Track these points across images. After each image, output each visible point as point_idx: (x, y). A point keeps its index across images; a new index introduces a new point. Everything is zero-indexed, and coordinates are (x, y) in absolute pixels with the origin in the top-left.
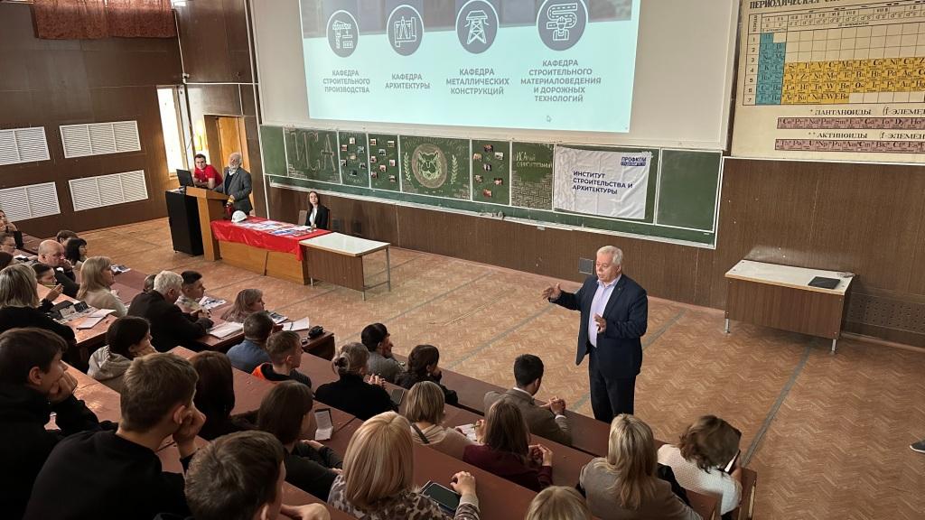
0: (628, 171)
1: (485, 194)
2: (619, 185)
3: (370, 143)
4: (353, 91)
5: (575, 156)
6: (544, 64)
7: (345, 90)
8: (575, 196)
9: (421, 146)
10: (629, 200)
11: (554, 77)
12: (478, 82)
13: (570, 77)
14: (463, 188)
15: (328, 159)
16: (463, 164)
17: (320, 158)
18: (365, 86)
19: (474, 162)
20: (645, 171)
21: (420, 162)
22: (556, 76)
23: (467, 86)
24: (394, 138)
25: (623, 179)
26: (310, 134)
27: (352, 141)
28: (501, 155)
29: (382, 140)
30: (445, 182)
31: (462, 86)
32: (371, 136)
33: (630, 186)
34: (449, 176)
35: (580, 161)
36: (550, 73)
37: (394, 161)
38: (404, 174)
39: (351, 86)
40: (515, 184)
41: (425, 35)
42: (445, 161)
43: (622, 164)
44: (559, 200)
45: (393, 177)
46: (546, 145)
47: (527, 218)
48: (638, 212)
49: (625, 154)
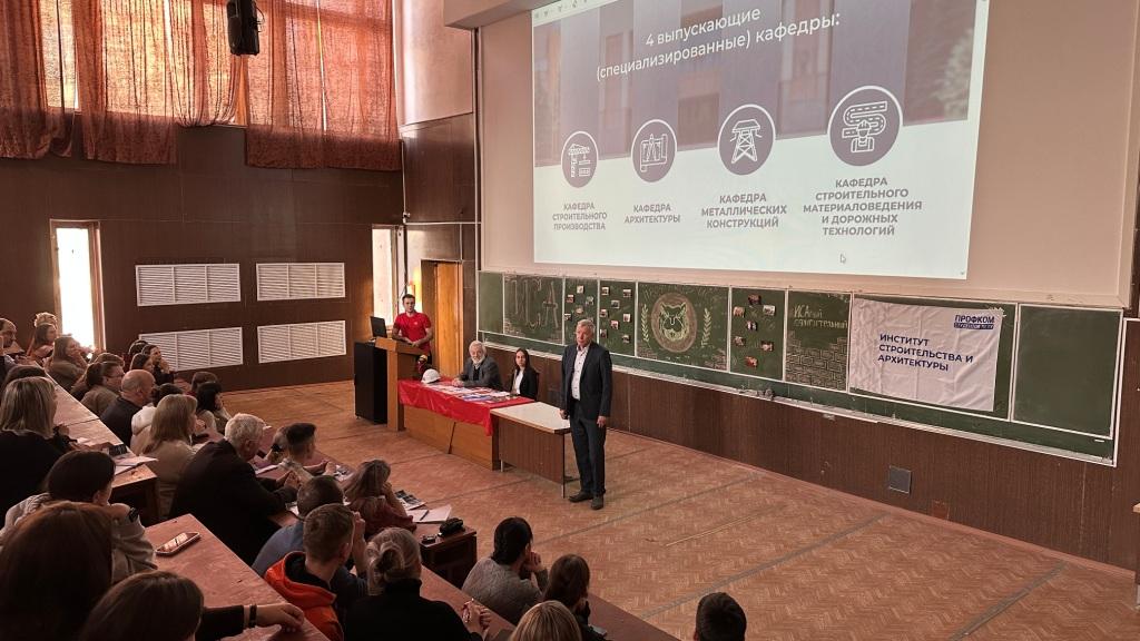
0: (965, 336)
1: (749, 364)
2: (951, 357)
3: (602, 292)
4: (586, 227)
5: (882, 312)
6: (838, 184)
7: (576, 227)
8: (882, 371)
9: (664, 296)
10: (967, 380)
11: (851, 201)
12: (744, 211)
13: (875, 201)
14: (718, 353)
15: (551, 312)
16: (719, 321)
17: (542, 312)
18: (601, 221)
19: (734, 317)
20: (993, 338)
21: (662, 316)
22: (855, 200)
23: (729, 217)
24: (631, 285)
25: (958, 348)
26: (531, 280)
27: (580, 289)
28: (773, 308)
29: (616, 288)
30: (694, 345)
31: (723, 218)
32: (604, 283)
33: (969, 359)
34: (699, 336)
35: (890, 319)
36: (845, 196)
37: (628, 316)
38: (640, 332)
39: (584, 221)
40: (791, 350)
41: (678, 154)
42: (694, 315)
43: (957, 325)
44: (857, 376)
45: (626, 336)
46: (839, 296)
47: (808, 400)
48: (982, 400)
49: (961, 312)
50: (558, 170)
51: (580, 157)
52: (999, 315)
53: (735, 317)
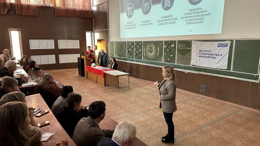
0: (220, 49)
1: (168, 60)
2: (217, 55)
3: (135, 44)
5: (200, 44)
6: (190, 10)
7: (129, 28)
8: (199, 60)
9: (149, 44)
10: (220, 61)
11: (193, 15)
12: (167, 20)
13: (199, 14)
14: (160, 58)
15: (124, 50)
16: (161, 49)
17: (122, 50)
18: (135, 26)
20: (227, 49)
21: (148, 49)
22: (194, 15)
23: (164, 22)
24: (141, 42)
25: (218, 53)
26: (120, 42)
27: (130, 44)
29: (138, 43)
30: (155, 56)
31: (162, 22)
32: (135, 42)
33: (221, 55)
34: (157, 54)
35: (202, 46)
36: (191, 14)
37: (141, 50)
38: (143, 54)
39: (131, 27)
40: (178, 56)
41: (152, 7)
42: (156, 49)
43: (218, 46)
44: (193, 61)
45: (140, 55)
46: (189, 41)
47: (181, 68)
48: (224, 66)
49: (219, 42)
50: (125, 14)
51: (130, 10)
52: (229, 43)
53: (165, 48)
